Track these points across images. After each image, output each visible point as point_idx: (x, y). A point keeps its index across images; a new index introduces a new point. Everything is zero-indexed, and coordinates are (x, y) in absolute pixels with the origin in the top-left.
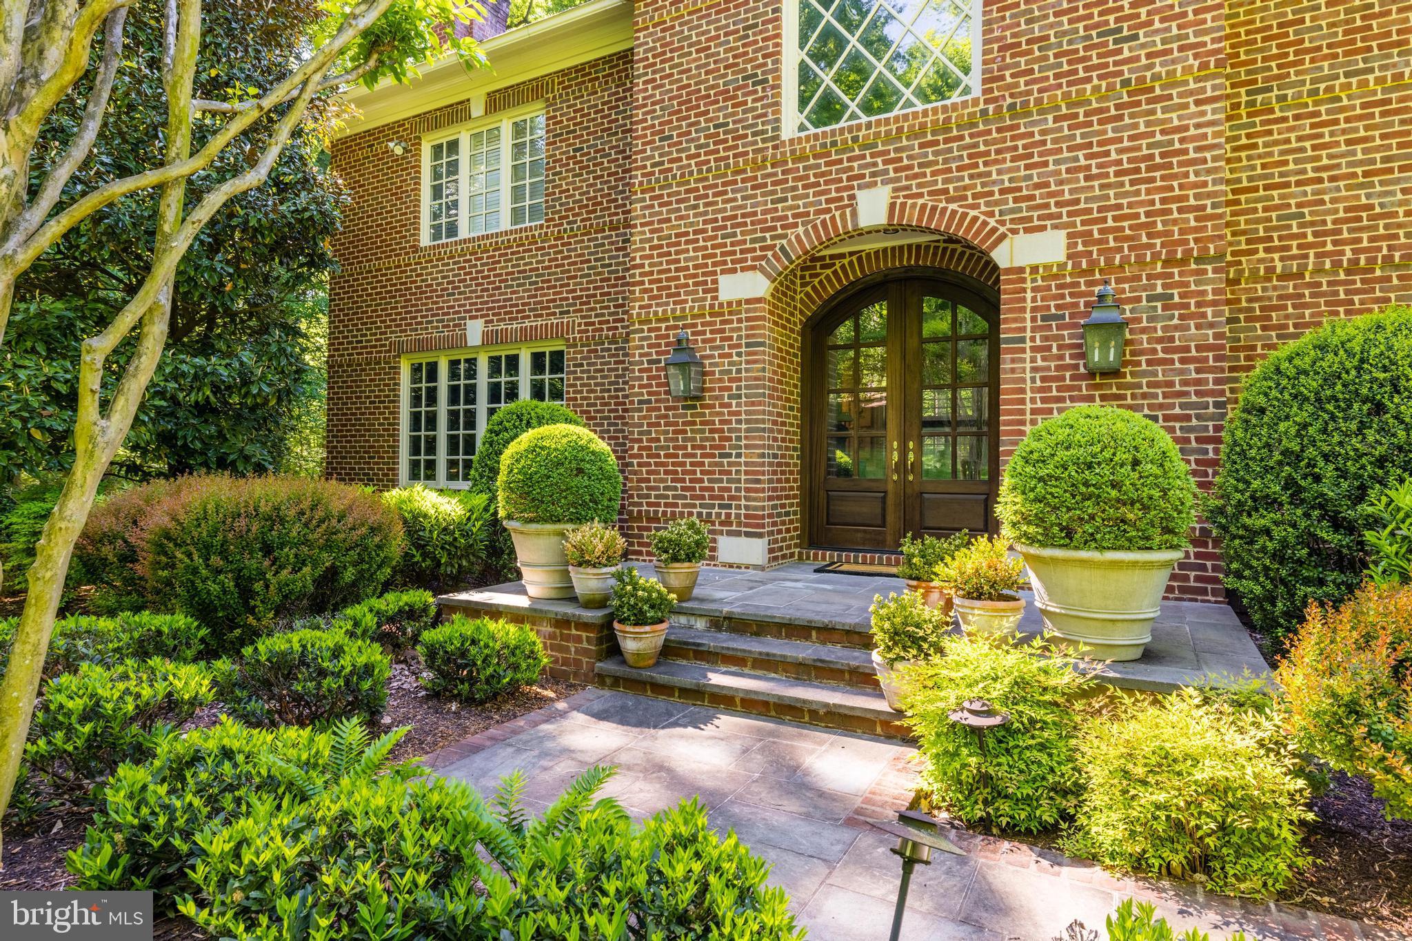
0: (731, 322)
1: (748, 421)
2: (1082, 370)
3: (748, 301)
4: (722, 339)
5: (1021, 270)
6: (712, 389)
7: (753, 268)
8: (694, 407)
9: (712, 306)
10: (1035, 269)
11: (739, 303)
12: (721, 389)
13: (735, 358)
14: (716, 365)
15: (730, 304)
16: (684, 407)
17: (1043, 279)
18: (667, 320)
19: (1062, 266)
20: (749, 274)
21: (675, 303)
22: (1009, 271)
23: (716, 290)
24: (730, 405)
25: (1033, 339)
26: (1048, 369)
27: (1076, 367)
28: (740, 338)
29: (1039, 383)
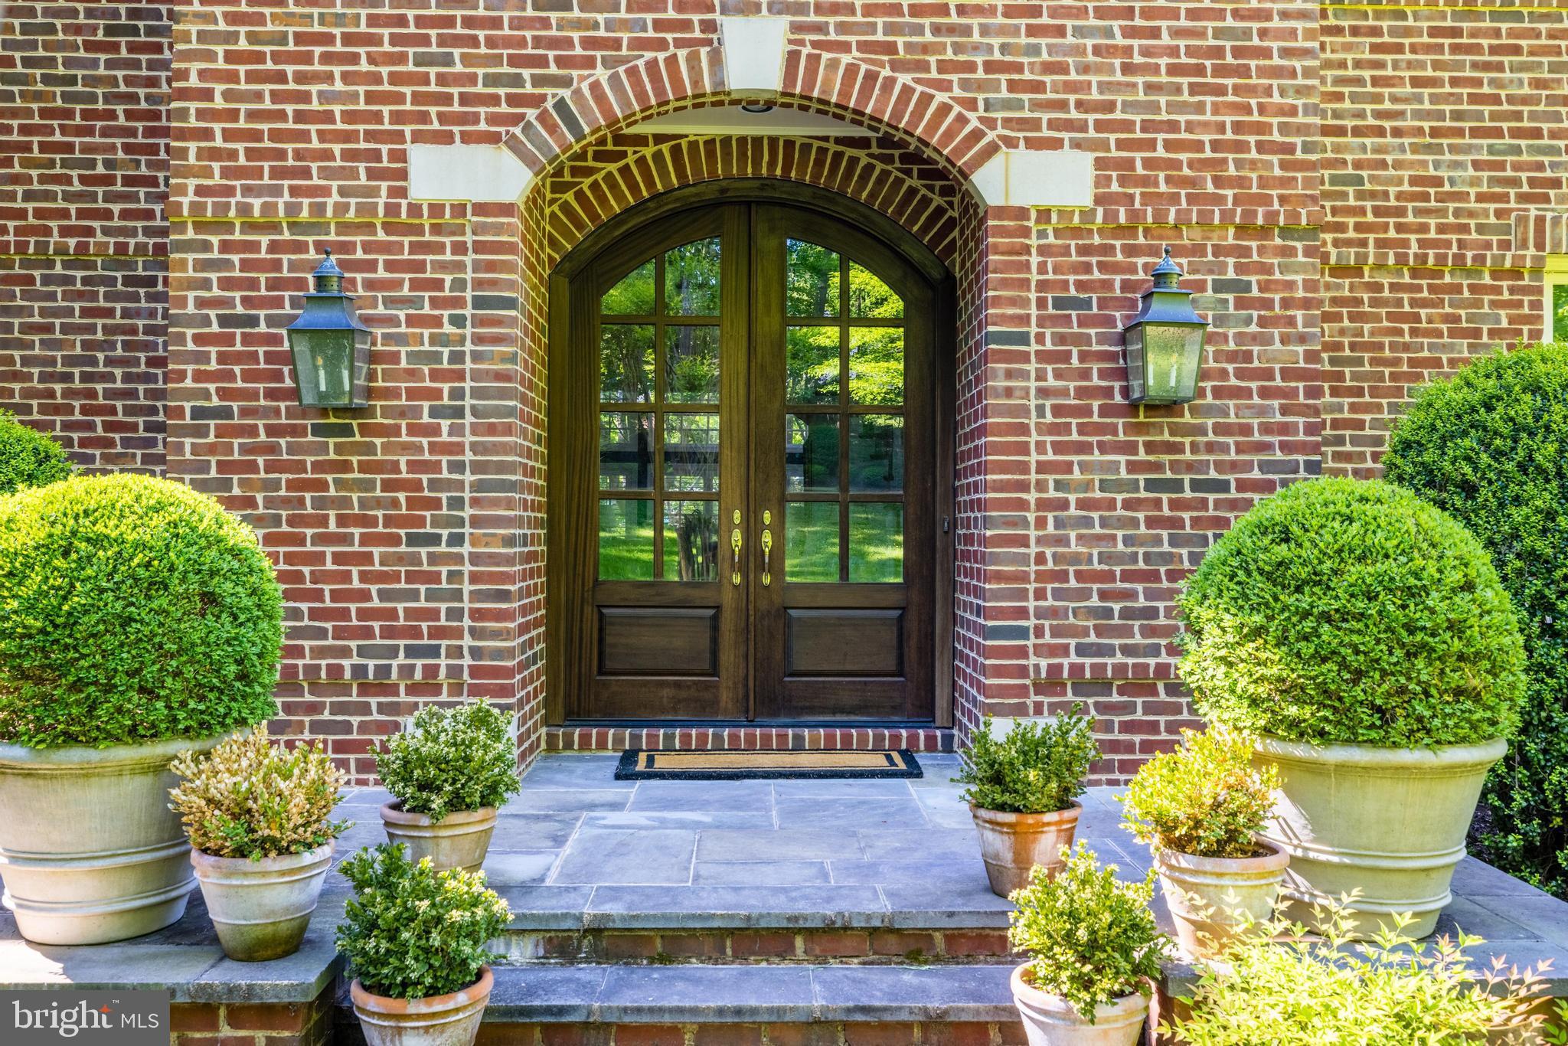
0: (440, 248)
1: (477, 467)
2: (1118, 399)
3: (481, 209)
4: (415, 285)
5: (1022, 213)
6: (393, 393)
7: (493, 139)
8: (347, 431)
9: (392, 210)
10: (1044, 215)
11: (459, 209)
12: (412, 394)
13: (448, 329)
14: (401, 339)
15: (436, 209)
16: (317, 430)
17: (1057, 233)
18: (275, 227)
19: (1087, 215)
20: (484, 150)
21: (294, 191)
22: (1002, 212)
23: (403, 175)
24: (435, 430)
25: (1040, 337)
26: (1064, 392)
27: (1108, 392)
28: (459, 285)
29: (1049, 418)
